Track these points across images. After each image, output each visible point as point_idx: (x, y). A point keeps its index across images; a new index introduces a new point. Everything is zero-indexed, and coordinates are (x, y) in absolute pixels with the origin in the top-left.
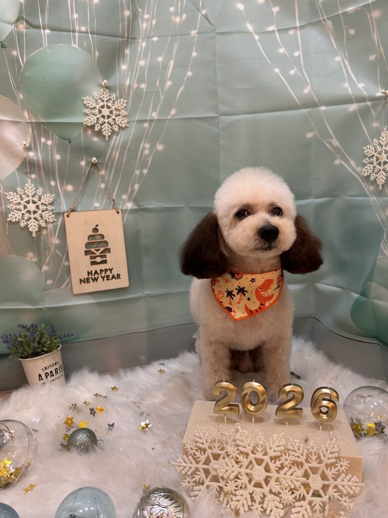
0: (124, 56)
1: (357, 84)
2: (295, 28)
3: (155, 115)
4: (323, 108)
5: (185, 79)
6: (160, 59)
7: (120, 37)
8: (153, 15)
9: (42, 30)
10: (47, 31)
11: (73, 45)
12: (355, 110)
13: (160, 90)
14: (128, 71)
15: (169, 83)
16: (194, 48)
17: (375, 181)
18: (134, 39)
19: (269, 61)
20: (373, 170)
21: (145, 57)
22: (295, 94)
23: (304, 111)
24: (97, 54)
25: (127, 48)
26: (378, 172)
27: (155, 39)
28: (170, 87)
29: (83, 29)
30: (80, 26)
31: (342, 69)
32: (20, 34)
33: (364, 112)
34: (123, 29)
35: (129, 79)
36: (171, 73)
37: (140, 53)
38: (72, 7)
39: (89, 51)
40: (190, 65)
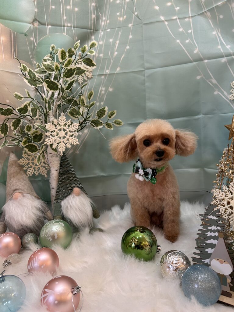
0: (91, 39)
1: (225, 45)
2: (189, 17)
3: (108, 72)
4: (206, 61)
5: (125, 51)
6: (111, 40)
7: (89, 29)
8: (107, 18)
9: (47, 26)
10: (50, 27)
11: (63, 34)
12: (225, 61)
13: (111, 57)
15: (116, 53)
16: (131, 33)
18: (97, 30)
19: (173, 36)
21: (103, 40)
23: (194, 63)
24: (76, 38)
25: (93, 36)
27: (109, 30)
28: (117, 55)
29: (69, 25)
30: (67, 24)
31: (217, 38)
32: (35, 29)
33: (231, 62)
34: (91, 25)
36: (117, 48)
37: (100, 38)
38: (63, 13)
39: (72, 37)
40: (128, 43)
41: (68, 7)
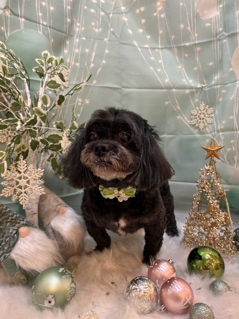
0: (66, 45)
1: (189, 79)
2: (159, 48)
4: (174, 90)
5: (102, 64)
6: (87, 50)
7: (64, 33)
8: (82, 25)
9: (20, 18)
10: (23, 20)
11: (39, 32)
12: (188, 93)
13: (87, 68)
14: (68, 54)
15: (92, 65)
16: (107, 48)
17: (198, 127)
18: (71, 36)
19: (147, 63)
20: (197, 122)
21: (78, 48)
22: (161, 82)
23: (165, 90)
24: (52, 40)
25: (68, 41)
26: (199, 123)
27: (84, 38)
28: (93, 67)
29: (45, 23)
30: (43, 21)
31: (181, 72)
32: (6, 17)
33: (192, 94)
34: (66, 28)
35: (69, 59)
36: (94, 59)
37: (76, 45)
38: (38, 8)
39: (48, 37)
40: (105, 57)
41: (44, 4)
